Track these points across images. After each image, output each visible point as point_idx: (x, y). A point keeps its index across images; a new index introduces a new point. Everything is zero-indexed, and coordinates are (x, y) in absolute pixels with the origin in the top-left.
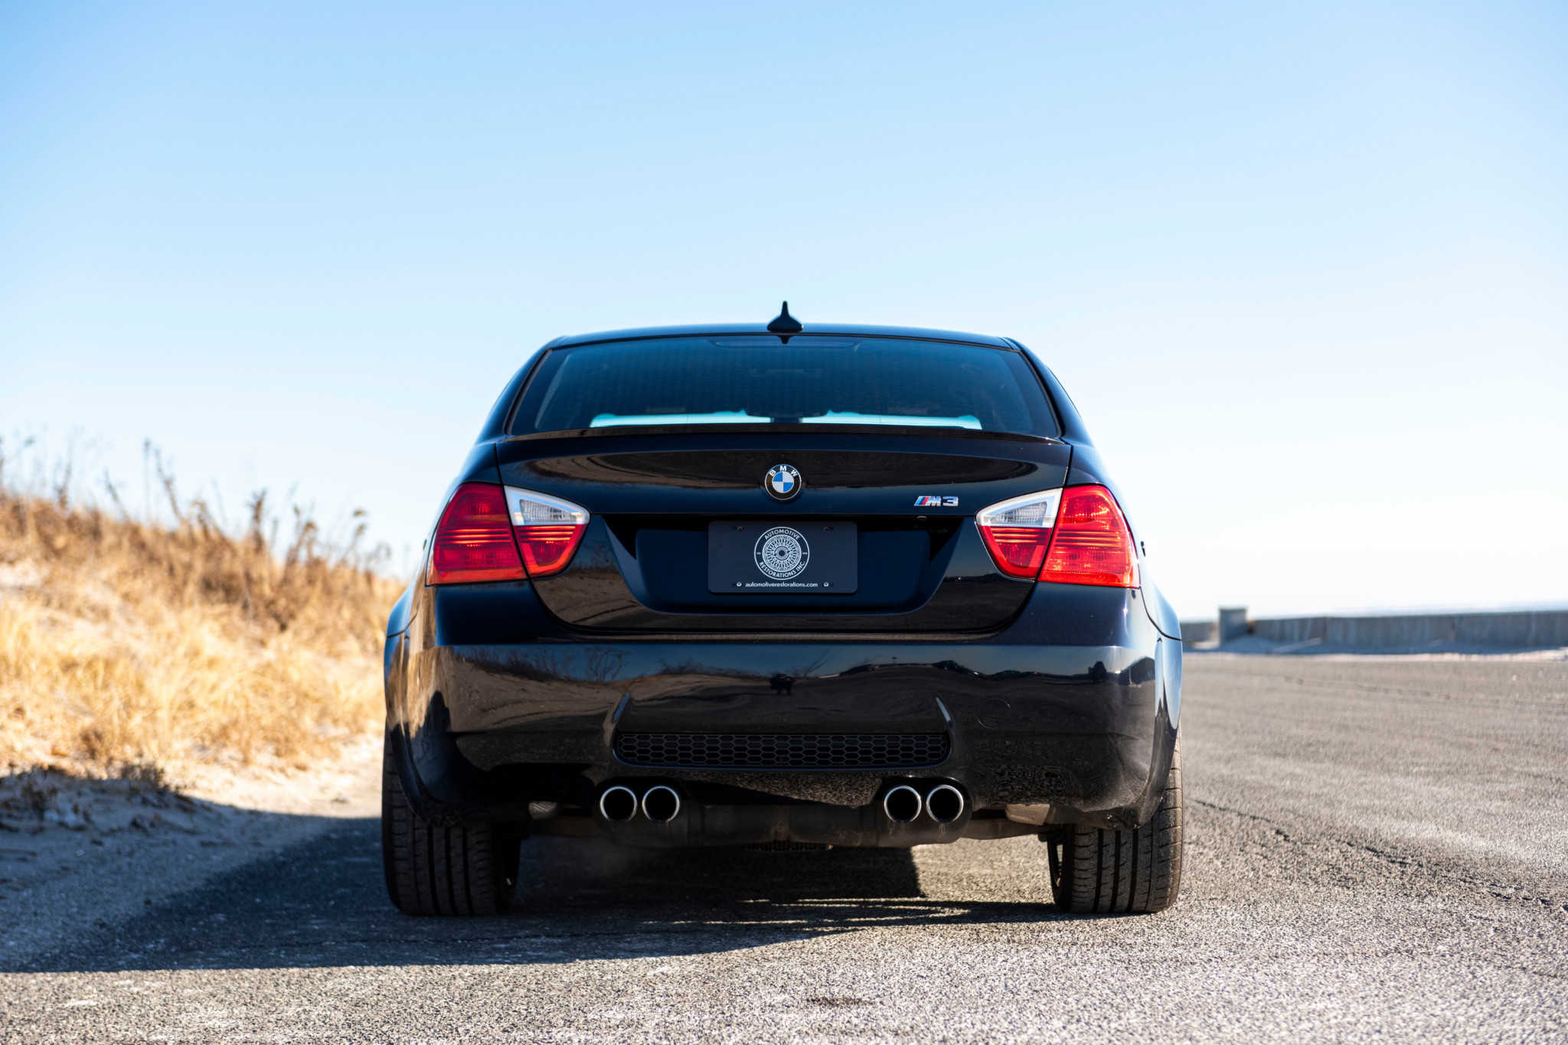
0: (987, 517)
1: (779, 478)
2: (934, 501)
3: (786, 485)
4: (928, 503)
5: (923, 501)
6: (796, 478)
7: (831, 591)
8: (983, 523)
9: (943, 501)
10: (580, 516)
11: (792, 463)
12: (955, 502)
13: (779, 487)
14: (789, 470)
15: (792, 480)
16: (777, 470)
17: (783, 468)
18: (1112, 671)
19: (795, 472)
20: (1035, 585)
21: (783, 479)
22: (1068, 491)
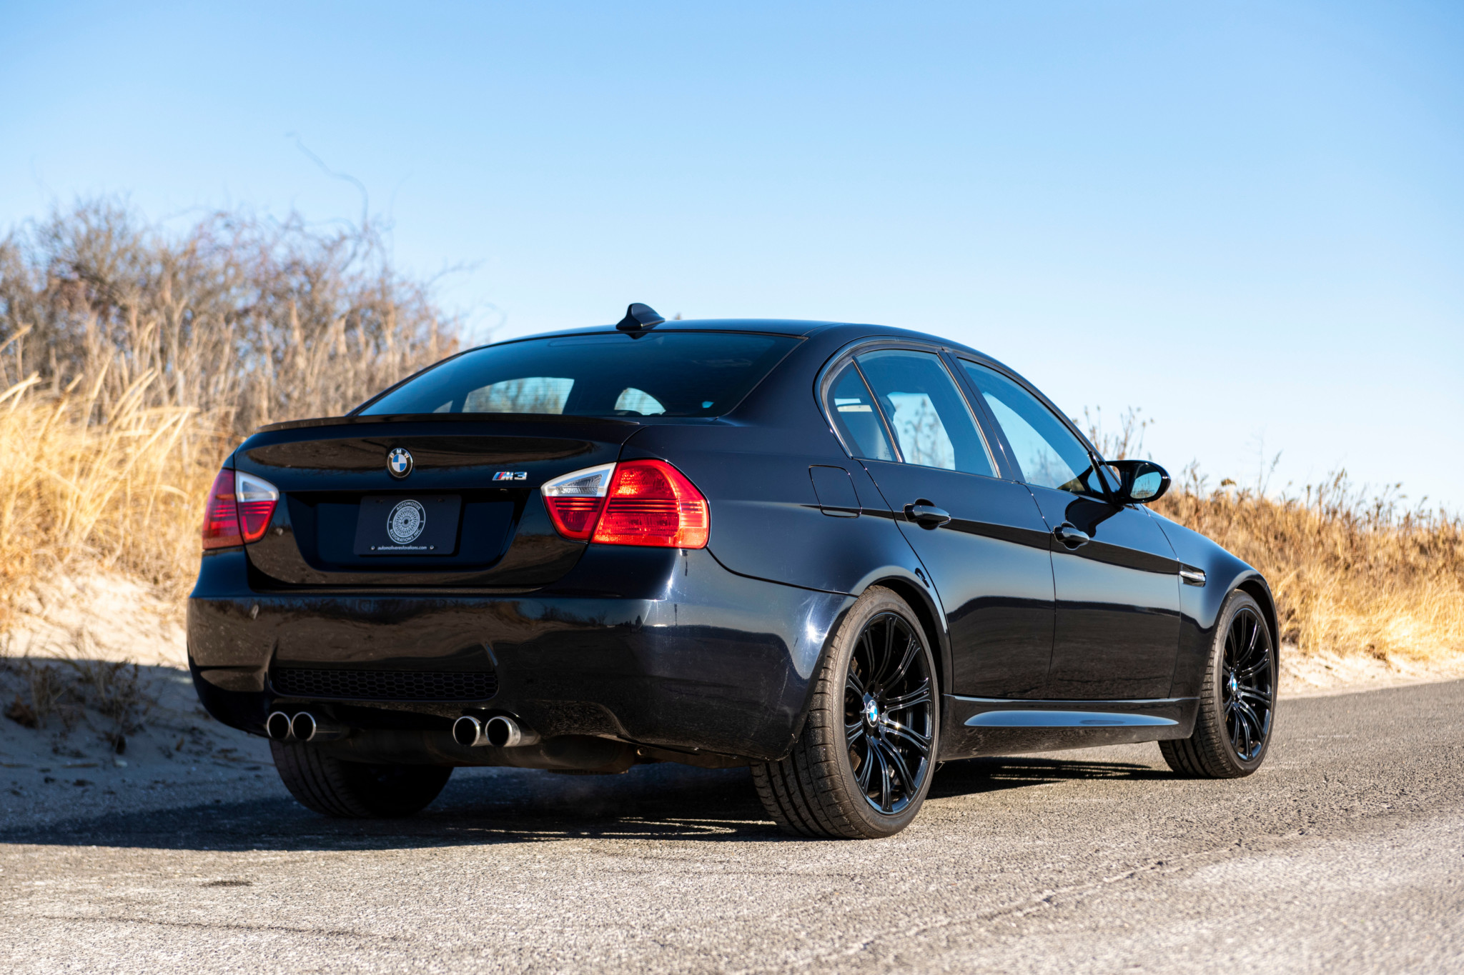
0: (550, 489)
1: (396, 460)
2: (508, 476)
3: (402, 466)
4: (503, 478)
5: (500, 476)
6: (408, 459)
7: (436, 553)
8: (547, 494)
9: (515, 476)
10: (273, 495)
11: (406, 447)
12: (524, 476)
13: (396, 467)
14: (403, 453)
15: (405, 462)
16: (395, 453)
17: (399, 451)
18: (649, 624)
19: (407, 455)
20: (587, 546)
21: (399, 461)
22: (620, 465)
